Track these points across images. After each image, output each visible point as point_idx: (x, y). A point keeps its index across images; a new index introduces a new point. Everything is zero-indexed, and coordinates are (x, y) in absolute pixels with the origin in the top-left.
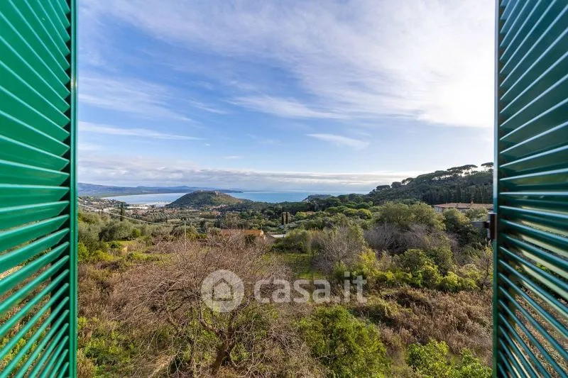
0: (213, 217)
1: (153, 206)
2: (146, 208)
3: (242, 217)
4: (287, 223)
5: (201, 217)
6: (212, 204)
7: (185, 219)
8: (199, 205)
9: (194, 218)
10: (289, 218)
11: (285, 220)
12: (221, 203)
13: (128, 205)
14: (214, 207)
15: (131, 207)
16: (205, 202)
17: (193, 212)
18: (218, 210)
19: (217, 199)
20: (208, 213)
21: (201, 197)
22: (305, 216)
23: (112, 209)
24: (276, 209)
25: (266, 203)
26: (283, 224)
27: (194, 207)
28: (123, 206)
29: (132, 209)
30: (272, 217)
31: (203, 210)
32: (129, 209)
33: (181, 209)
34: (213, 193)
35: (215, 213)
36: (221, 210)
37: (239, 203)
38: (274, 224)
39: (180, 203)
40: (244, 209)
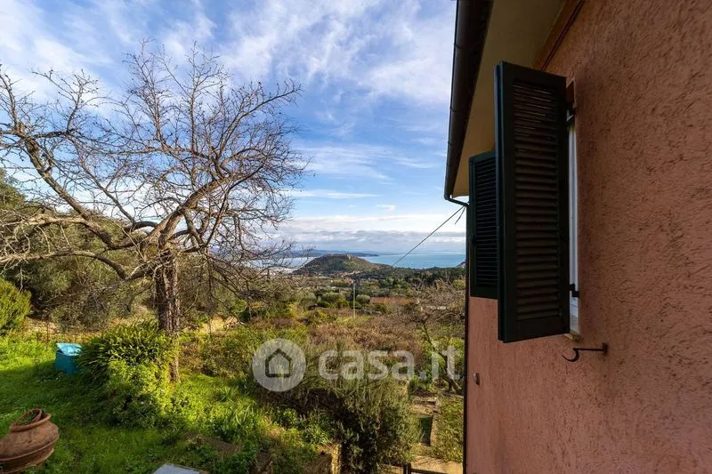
0: (346, 285)
1: (281, 273)
3: (382, 286)
5: (333, 285)
6: (344, 270)
8: (328, 272)
9: (324, 286)
12: (355, 269)
14: (346, 274)
16: (336, 268)
17: (323, 279)
18: (350, 277)
19: (349, 264)
20: (340, 281)
21: (330, 262)
24: (424, 276)
25: (409, 269)
27: (324, 274)
31: (334, 277)
33: (310, 276)
34: (344, 257)
35: (347, 280)
36: (355, 277)
37: (375, 269)
39: (308, 270)
40: (382, 276)
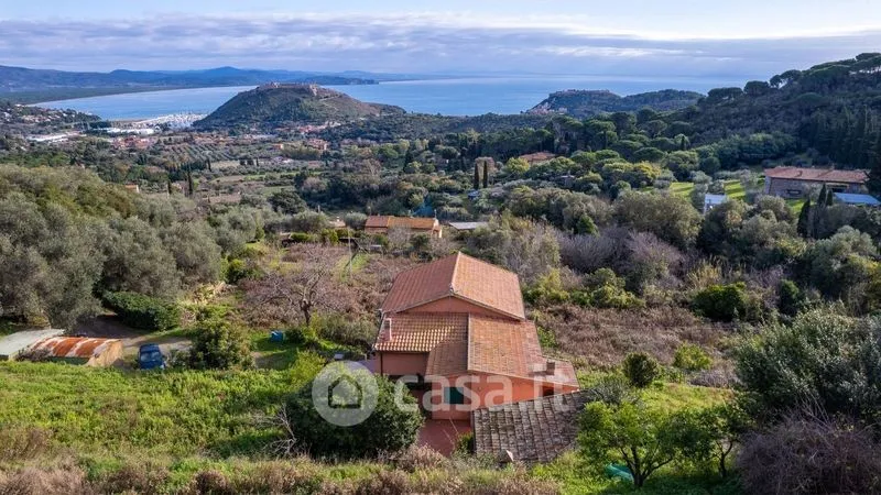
1: (165, 127)
2: (150, 131)
4: (485, 186)
5: (285, 155)
6: (306, 119)
7: (250, 163)
8: (270, 123)
9: (269, 158)
10: (493, 170)
11: (481, 175)
12: (327, 117)
13: (107, 125)
14: (311, 128)
15: (116, 130)
16: (287, 115)
17: (264, 142)
18: (321, 135)
19: (314, 105)
20: (298, 144)
21: (275, 101)
22: (527, 167)
23: (75, 134)
24: (464, 142)
25: (439, 116)
26: (476, 187)
27: (262, 129)
28: (96, 126)
29: (121, 135)
30: (453, 164)
31: (285, 137)
32: (114, 136)
33: (232, 133)
34: (303, 90)
35: (314, 144)
36: (329, 136)
37: (370, 116)
38: (457, 185)
39: (229, 117)
40: (384, 134)
